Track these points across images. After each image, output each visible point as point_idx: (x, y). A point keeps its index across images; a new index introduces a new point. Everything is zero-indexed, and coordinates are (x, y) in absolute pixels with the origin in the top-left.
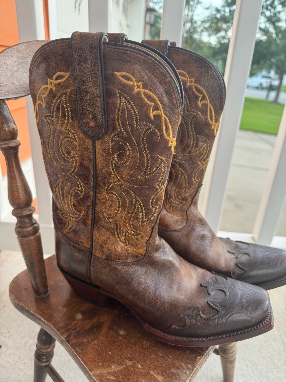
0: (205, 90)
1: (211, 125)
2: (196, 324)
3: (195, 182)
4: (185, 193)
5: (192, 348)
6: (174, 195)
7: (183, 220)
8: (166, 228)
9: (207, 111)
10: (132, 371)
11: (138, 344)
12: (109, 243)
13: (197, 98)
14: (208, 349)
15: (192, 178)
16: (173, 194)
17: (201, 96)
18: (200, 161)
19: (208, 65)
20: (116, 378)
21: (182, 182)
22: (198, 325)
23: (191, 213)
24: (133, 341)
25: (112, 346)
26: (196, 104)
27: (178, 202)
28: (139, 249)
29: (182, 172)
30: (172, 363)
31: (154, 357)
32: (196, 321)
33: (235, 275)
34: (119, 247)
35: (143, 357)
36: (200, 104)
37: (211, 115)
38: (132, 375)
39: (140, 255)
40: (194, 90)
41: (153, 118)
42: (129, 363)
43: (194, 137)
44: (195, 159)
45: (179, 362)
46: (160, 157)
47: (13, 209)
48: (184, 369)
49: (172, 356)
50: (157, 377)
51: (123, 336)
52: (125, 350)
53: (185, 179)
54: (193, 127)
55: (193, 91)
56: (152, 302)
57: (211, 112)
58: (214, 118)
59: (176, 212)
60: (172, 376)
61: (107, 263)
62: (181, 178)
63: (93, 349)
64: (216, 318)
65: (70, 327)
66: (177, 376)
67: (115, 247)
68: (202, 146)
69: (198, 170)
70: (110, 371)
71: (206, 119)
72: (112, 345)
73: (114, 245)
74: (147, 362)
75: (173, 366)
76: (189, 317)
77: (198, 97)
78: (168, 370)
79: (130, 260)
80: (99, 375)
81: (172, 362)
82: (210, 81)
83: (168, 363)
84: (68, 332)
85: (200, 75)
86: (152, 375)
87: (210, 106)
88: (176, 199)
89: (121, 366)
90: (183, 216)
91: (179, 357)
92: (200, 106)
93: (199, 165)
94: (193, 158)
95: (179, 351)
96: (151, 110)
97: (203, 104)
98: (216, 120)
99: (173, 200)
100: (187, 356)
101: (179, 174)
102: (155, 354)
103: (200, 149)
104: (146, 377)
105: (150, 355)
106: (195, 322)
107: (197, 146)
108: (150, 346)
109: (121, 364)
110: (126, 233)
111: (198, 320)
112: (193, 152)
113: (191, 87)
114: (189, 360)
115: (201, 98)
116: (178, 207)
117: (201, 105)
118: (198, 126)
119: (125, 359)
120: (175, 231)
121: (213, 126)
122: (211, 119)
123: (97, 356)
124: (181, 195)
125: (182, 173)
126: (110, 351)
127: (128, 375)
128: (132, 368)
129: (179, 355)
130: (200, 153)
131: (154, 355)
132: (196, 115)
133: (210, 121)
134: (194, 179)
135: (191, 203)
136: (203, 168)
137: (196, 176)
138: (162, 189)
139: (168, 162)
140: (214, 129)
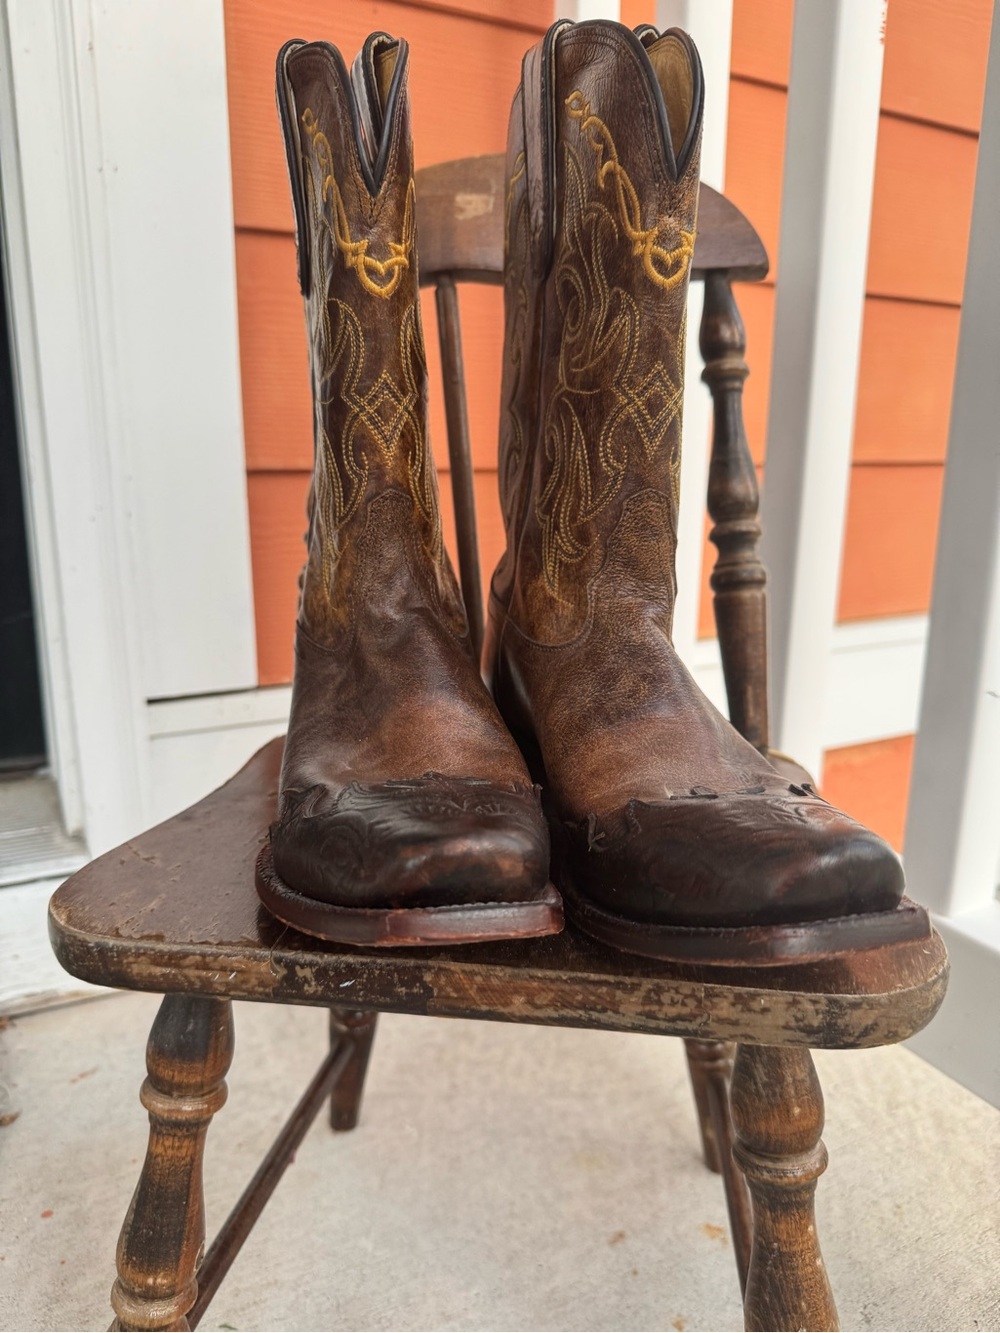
0: (606, 125)
1: (632, 243)
3: (611, 473)
4: (587, 513)
6: (564, 519)
7: (576, 618)
9: (617, 195)
13: (594, 159)
15: (599, 450)
16: (562, 516)
17: (602, 146)
18: (618, 384)
21: (577, 469)
26: (594, 180)
27: (573, 546)
28: (338, 606)
29: (578, 429)
33: (598, 837)
34: (319, 596)
36: (601, 176)
37: (630, 209)
39: (342, 631)
40: (590, 137)
43: (604, 298)
44: (603, 375)
46: (340, 303)
50: (152, 906)
53: (583, 455)
54: (601, 265)
57: (627, 193)
58: (638, 215)
59: (565, 587)
62: (574, 453)
67: (312, 595)
68: (618, 326)
69: (613, 420)
71: (621, 226)
73: (313, 590)
77: (596, 156)
79: (329, 640)
87: (621, 176)
88: (567, 536)
90: (579, 605)
92: (603, 185)
93: (615, 402)
94: (599, 374)
97: (607, 174)
98: (645, 220)
99: (560, 538)
101: (572, 440)
103: (611, 335)
104: (143, 894)
107: (606, 328)
112: (599, 352)
115: (601, 153)
116: (571, 565)
117: (604, 181)
120: (544, 649)
121: (639, 243)
122: (631, 217)
124: (576, 520)
125: (577, 435)
130: (612, 350)
132: (599, 217)
133: (629, 228)
134: (605, 456)
135: (605, 557)
136: (630, 414)
137: (609, 445)
138: (362, 409)
139: (362, 319)
140: (643, 255)
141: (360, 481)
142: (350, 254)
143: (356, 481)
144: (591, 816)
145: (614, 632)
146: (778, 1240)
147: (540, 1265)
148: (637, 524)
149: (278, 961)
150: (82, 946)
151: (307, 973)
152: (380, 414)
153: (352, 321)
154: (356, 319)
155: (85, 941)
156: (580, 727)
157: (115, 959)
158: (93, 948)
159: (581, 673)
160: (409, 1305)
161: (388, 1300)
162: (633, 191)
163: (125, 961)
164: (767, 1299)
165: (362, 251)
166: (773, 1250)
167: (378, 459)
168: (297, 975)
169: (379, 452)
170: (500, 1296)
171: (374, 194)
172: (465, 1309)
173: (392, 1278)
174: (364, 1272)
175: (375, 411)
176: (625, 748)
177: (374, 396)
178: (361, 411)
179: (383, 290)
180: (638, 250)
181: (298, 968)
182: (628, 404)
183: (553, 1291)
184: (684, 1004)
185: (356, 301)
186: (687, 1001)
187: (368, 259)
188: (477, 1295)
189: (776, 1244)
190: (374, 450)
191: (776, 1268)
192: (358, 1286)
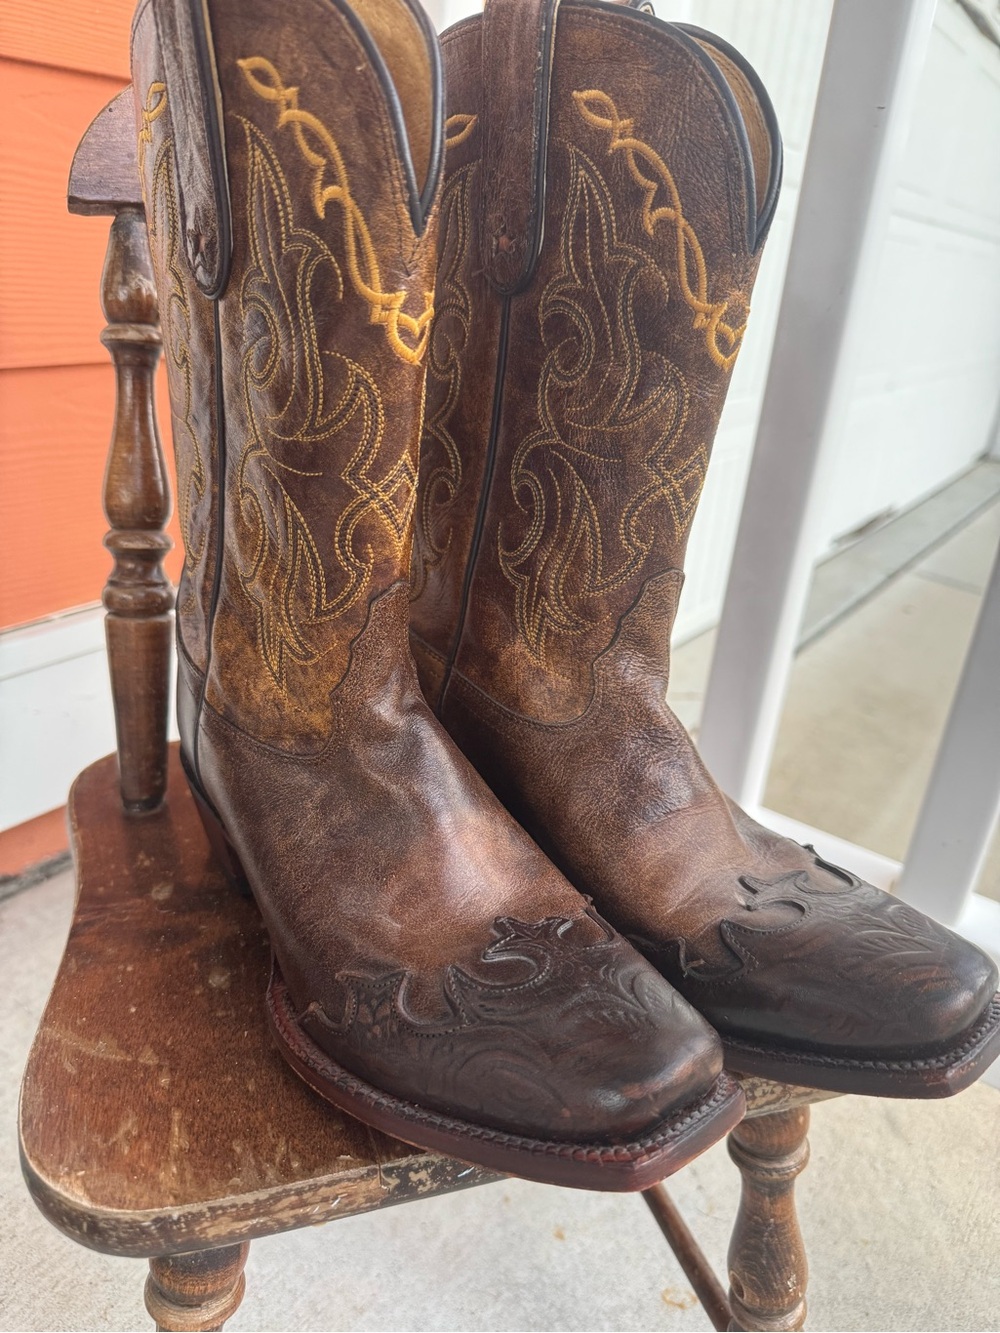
0: (666, 162)
1: (692, 313)
2: (369, 1028)
3: (631, 551)
4: (594, 588)
5: (362, 1126)
6: (556, 586)
7: (576, 695)
8: (509, 707)
9: (674, 251)
10: (132, 1081)
11: (225, 1028)
12: (239, 667)
13: (638, 194)
14: (407, 1156)
15: (618, 526)
16: (552, 582)
17: (654, 185)
18: (652, 461)
19: (685, 60)
20: (80, 1074)
21: (582, 539)
22: (375, 1036)
23: (609, 674)
24: (220, 1014)
25: (156, 997)
26: (636, 220)
27: (569, 617)
28: (311, 710)
29: (585, 496)
30: (258, 1124)
31: (225, 1083)
32: (374, 1015)
33: (695, 964)
34: (262, 687)
35: (200, 1068)
36: (650, 220)
37: (693, 273)
38: (122, 1091)
39: (315, 737)
40: (632, 164)
41: (322, 215)
42: (148, 1058)
43: (633, 358)
44: (631, 448)
45: (279, 1137)
46: (350, 363)
47: (110, 528)
48: (271, 1160)
49: (278, 1108)
50: (177, 1134)
51: (211, 990)
52: (176, 1022)
53: (593, 527)
54: (631, 319)
55: (627, 172)
56: (291, 900)
57: (690, 254)
58: (704, 283)
59: (556, 658)
60: (216, 1157)
61: (226, 730)
62: (578, 521)
63: (109, 978)
64: (434, 1036)
65: (114, 905)
66: (230, 1166)
67: (248, 684)
68: (659, 400)
69: (642, 498)
70: (84, 1050)
71: (675, 287)
72: (159, 995)
73: (247, 677)
74: (195, 1085)
75: (252, 1134)
76: (358, 993)
77: (643, 193)
78: (225, 1137)
79: (288, 743)
80: (50, 1043)
81: (261, 1124)
82: (687, 126)
83: (248, 1119)
84: (99, 913)
85: (653, 104)
86: (170, 1120)
87: (684, 231)
88: (559, 604)
89: (123, 1052)
90: (579, 681)
91: (293, 1124)
92: (651, 232)
93: (647, 480)
94: (624, 445)
95: (314, 1109)
96: (318, 184)
97: (660, 221)
98: (714, 292)
99: (549, 605)
100: (320, 1136)
101: (573, 505)
102: (240, 1078)
103: (648, 408)
104: (148, 1116)
105: (223, 1073)
106: (370, 1020)
107: (639, 397)
108: (251, 1052)
109: (128, 1049)
110: (281, 644)
111: (379, 1016)
112: (626, 421)
113: (621, 154)
114: (313, 1147)
115: (653, 193)
116: (567, 637)
117: (654, 228)
118: (645, 311)
119: (152, 1044)
120: (538, 727)
121: (702, 316)
122: (693, 283)
123: (96, 1000)
124: (576, 591)
125: (584, 502)
126: (138, 1005)
127: (114, 1083)
128: (142, 1075)
129: (299, 1119)
130: (648, 425)
131: (233, 1078)
132: (639, 266)
133: (689, 294)
134: (627, 534)
135: (616, 635)
136: (663, 495)
137: (633, 523)
138: (374, 496)
139: (384, 390)
140: (705, 330)
141: (360, 576)
142: (379, 307)
143: (353, 574)
144: (681, 941)
145: (631, 716)
146: (773, 1216)
147: (424, 1223)
148: (654, 603)
149: (389, 1172)
150: (131, 1228)
151: (423, 1175)
152: (395, 502)
153: (368, 389)
154: (374, 386)
155: (135, 1221)
156: (619, 828)
157: (184, 1230)
158: (149, 1226)
159: (603, 762)
160: (319, 1313)
161: (297, 1317)
162: (700, 255)
163: (197, 1229)
164: (764, 1262)
165: (398, 304)
166: (769, 1225)
167: (387, 552)
168: (410, 1181)
169: (390, 543)
170: (400, 1268)
171: (419, 234)
172: (374, 1295)
173: (290, 1291)
174: (260, 1297)
175: (390, 499)
176: (673, 847)
177: (392, 481)
178: (372, 498)
179: (415, 354)
180: (699, 322)
181: (412, 1175)
182: (663, 485)
183: (445, 1245)
184: (772, 1092)
185: (379, 366)
186: (775, 1089)
187: (403, 315)
188: (378, 1275)
189: (772, 1220)
190: (385, 542)
191: (772, 1237)
192: (260, 1314)
